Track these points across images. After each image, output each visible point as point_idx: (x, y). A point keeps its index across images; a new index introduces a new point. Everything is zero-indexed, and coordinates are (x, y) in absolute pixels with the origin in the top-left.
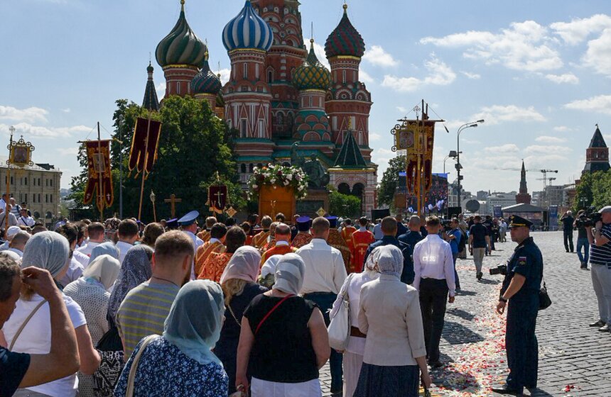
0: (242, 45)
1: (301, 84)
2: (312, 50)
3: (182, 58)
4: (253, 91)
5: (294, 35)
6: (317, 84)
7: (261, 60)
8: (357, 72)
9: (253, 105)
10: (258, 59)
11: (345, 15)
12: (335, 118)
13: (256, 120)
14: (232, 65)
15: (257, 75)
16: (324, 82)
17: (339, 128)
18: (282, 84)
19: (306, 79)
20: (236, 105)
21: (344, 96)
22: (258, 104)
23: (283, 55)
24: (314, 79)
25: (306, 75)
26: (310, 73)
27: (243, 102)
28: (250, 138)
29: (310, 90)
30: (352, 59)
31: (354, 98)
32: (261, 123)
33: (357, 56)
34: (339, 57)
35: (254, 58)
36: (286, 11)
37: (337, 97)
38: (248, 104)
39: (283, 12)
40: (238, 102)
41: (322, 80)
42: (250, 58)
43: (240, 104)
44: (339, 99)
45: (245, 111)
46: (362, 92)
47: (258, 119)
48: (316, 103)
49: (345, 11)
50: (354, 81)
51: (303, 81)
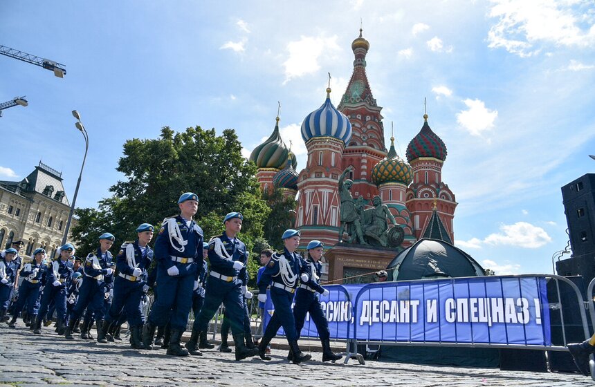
0: (318, 133)
1: (380, 178)
2: (392, 147)
3: (270, 162)
4: (327, 177)
5: (376, 139)
6: (397, 176)
7: (338, 149)
8: (440, 174)
9: (326, 192)
10: (334, 148)
11: (426, 124)
12: (417, 218)
13: (329, 207)
14: (309, 155)
15: (333, 164)
16: (405, 175)
17: (421, 226)
18: (361, 182)
19: (386, 172)
20: (308, 192)
21: (426, 195)
22: (331, 191)
23: (364, 155)
24: (394, 171)
25: (386, 168)
26: (390, 166)
27: (317, 188)
28: (321, 226)
29: (391, 183)
30: (435, 161)
31: (437, 196)
32: (334, 210)
33: (440, 159)
34: (420, 159)
35: (330, 147)
36: (368, 118)
37: (419, 195)
38: (320, 190)
39: (365, 118)
40: (310, 188)
41: (402, 172)
42: (326, 146)
43: (312, 190)
44: (421, 197)
45: (317, 198)
46: (445, 191)
47: (331, 206)
48: (396, 197)
49: (426, 120)
50: (437, 182)
51: (382, 174)
